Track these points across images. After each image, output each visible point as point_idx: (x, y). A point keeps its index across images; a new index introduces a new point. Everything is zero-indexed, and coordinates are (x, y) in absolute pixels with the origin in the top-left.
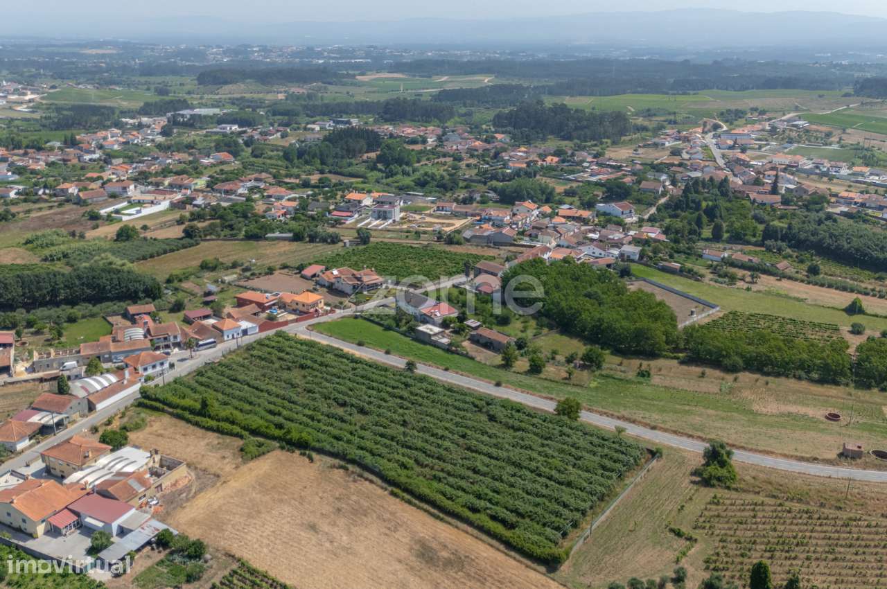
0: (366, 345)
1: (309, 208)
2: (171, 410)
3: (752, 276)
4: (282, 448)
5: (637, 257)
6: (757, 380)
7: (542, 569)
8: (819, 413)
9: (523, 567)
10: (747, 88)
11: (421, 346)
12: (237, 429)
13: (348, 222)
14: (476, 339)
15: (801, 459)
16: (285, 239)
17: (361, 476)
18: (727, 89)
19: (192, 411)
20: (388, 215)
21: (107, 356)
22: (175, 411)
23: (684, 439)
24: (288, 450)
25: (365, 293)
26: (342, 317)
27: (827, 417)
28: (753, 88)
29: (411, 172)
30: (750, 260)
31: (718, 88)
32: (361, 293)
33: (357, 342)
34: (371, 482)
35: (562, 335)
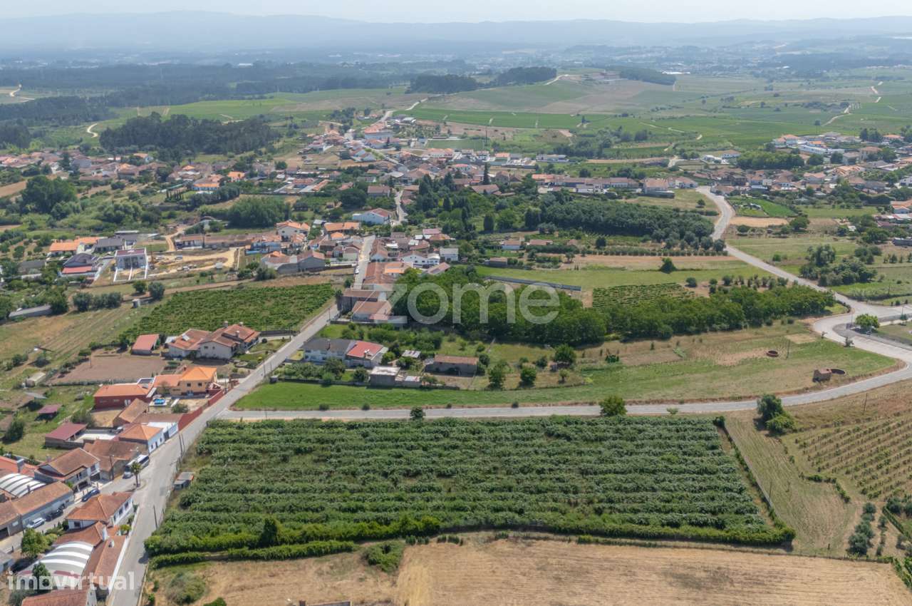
0: (331, 407)
1: (20, 270)
2: (217, 554)
3: (568, 257)
4: (412, 543)
5: (456, 259)
6: (694, 340)
7: (781, 551)
8: (761, 353)
9: (767, 556)
10: (311, 90)
11: (386, 392)
12: (336, 544)
13: (96, 278)
14: (434, 369)
15: (799, 392)
16: (39, 315)
17: (527, 538)
18: (291, 91)
19: (252, 546)
20: (140, 261)
21: (16, 524)
22: (226, 553)
23: (711, 404)
24: (420, 542)
25: (248, 352)
26: (257, 386)
27: (768, 355)
28: (316, 90)
29: (80, 208)
30: (548, 244)
31: (281, 91)
32: (244, 354)
33: (318, 407)
34: (546, 539)
35: (501, 343)
